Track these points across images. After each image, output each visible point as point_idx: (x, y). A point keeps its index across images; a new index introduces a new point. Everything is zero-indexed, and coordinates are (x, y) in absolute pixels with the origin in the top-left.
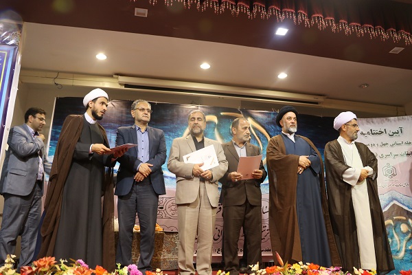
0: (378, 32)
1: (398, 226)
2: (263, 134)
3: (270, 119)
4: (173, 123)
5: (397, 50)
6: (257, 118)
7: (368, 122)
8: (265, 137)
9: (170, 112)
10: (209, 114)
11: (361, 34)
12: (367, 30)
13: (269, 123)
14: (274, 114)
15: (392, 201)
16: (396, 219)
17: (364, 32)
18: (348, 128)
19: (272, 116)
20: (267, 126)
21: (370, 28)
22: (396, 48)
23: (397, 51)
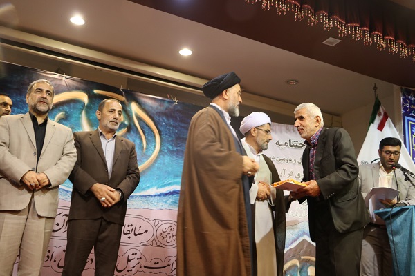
0: (304, 13)
1: (305, 269)
2: (149, 127)
3: (162, 109)
4: (21, 95)
5: (332, 41)
6: (145, 104)
7: (288, 129)
8: (152, 131)
9: (19, 78)
10: (77, 89)
11: (283, 12)
12: (290, 7)
13: (161, 114)
14: (169, 102)
15: (302, 235)
16: (304, 259)
17: (287, 8)
18: (258, 133)
19: (166, 104)
20: (156, 118)
21: (295, 5)
22: (330, 39)
23: (332, 43)
